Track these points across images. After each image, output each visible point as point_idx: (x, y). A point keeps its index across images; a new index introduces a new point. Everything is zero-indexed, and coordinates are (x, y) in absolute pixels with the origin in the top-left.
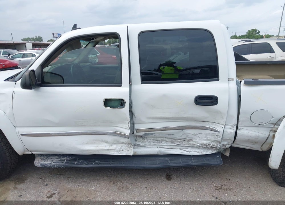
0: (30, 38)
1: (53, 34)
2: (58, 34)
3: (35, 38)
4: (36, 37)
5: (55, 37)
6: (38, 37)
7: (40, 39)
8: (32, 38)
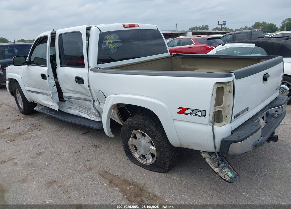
0: (197, 27)
1: (219, 22)
2: (224, 21)
3: (201, 26)
4: (203, 25)
5: (220, 25)
6: (204, 26)
7: (206, 28)
8: (199, 27)
